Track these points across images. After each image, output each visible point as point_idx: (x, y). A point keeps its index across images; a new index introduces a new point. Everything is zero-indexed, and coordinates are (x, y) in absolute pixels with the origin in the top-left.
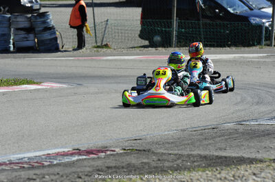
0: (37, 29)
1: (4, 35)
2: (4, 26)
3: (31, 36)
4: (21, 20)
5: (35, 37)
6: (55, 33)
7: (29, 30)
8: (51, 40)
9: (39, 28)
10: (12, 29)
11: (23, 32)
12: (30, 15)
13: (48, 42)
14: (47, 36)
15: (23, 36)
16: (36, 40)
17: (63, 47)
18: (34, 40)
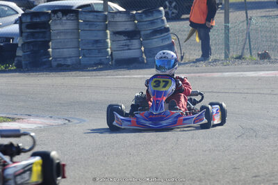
0: (142, 33)
1: (97, 42)
2: (98, 28)
3: (135, 43)
4: (120, 19)
5: (141, 44)
6: (169, 38)
7: (132, 35)
9: (146, 30)
10: (108, 31)
11: (123, 38)
12: (135, 12)
14: (156, 42)
15: (123, 43)
16: (143, 49)
17: (182, 57)
18: (140, 48)
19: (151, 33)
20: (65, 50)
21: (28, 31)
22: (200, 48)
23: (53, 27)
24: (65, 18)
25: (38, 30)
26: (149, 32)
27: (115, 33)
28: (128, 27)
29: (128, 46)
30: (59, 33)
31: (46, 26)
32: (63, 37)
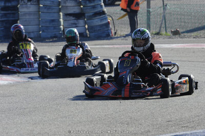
0: (86, 15)
1: (53, 21)
2: (53, 11)
3: (81, 22)
4: (70, 5)
5: (86, 23)
6: (106, 19)
7: (79, 16)
8: (101, 26)
9: (89, 13)
10: (61, 14)
11: (72, 18)
13: (98, 28)
14: (97, 22)
15: (72, 22)
16: (87, 26)
17: (115, 33)
18: (85, 26)
19: (93, 15)
20: (29, 26)
21: (3, 12)
22: (129, 26)
23: (20, 10)
24: (29, 3)
25: (9, 12)
26: (91, 14)
27: (66, 15)
28: (76, 10)
29: (76, 24)
30: (25, 14)
31: (15, 9)
32: (28, 17)
